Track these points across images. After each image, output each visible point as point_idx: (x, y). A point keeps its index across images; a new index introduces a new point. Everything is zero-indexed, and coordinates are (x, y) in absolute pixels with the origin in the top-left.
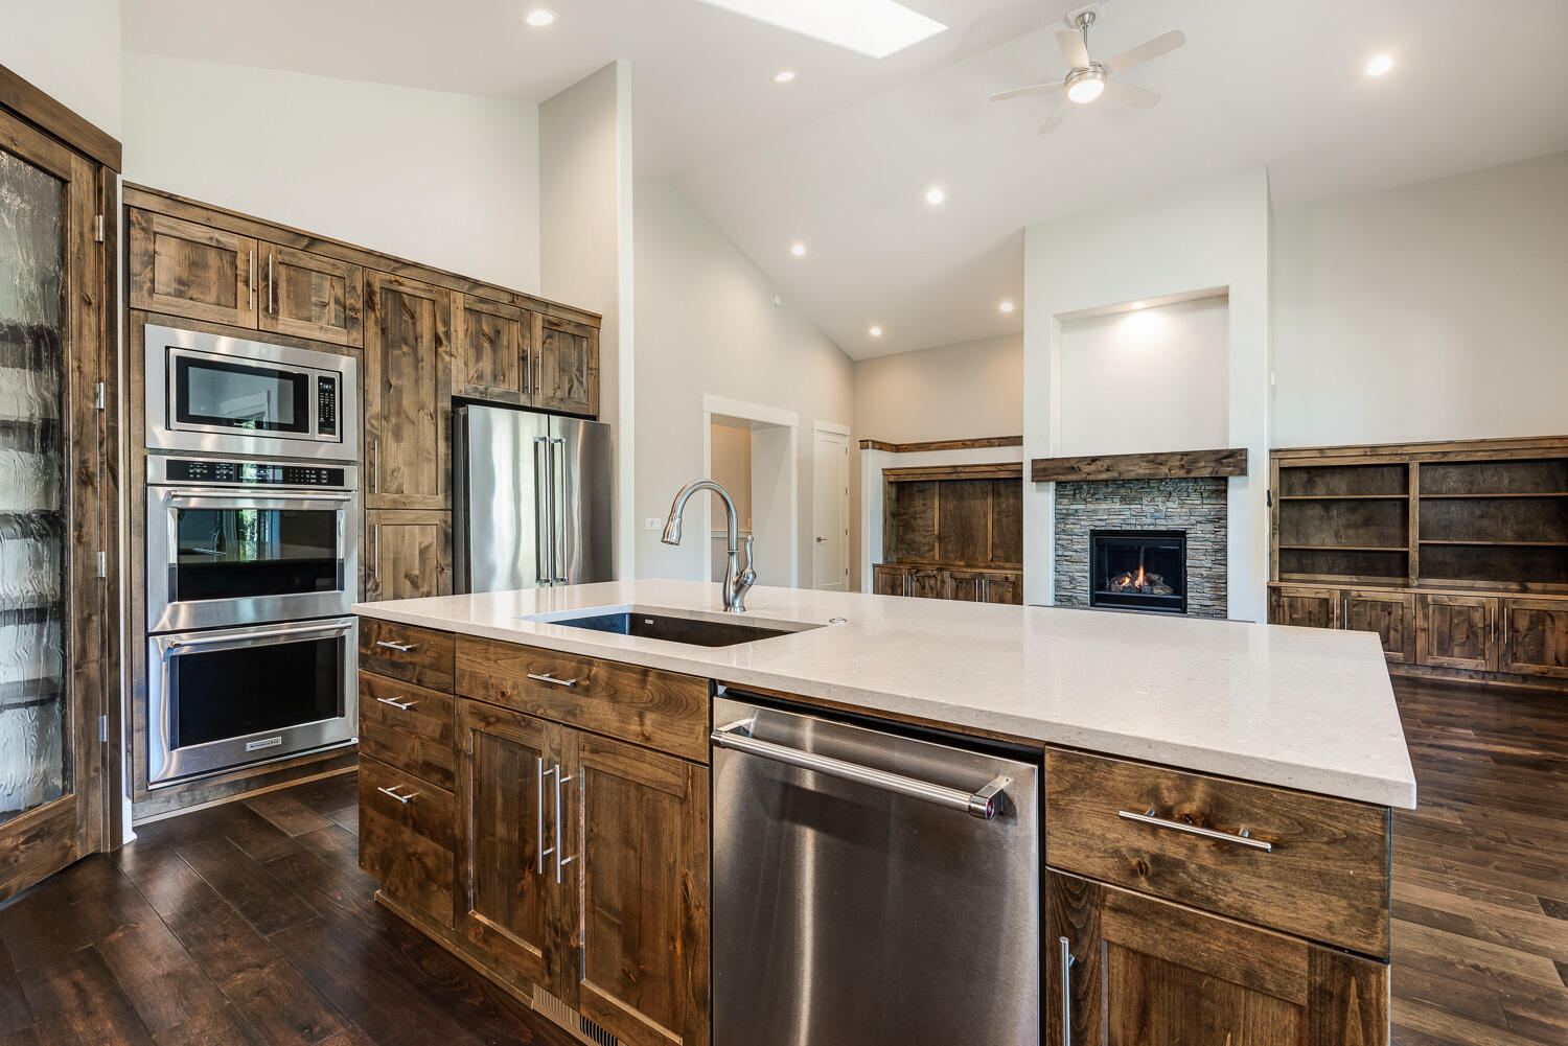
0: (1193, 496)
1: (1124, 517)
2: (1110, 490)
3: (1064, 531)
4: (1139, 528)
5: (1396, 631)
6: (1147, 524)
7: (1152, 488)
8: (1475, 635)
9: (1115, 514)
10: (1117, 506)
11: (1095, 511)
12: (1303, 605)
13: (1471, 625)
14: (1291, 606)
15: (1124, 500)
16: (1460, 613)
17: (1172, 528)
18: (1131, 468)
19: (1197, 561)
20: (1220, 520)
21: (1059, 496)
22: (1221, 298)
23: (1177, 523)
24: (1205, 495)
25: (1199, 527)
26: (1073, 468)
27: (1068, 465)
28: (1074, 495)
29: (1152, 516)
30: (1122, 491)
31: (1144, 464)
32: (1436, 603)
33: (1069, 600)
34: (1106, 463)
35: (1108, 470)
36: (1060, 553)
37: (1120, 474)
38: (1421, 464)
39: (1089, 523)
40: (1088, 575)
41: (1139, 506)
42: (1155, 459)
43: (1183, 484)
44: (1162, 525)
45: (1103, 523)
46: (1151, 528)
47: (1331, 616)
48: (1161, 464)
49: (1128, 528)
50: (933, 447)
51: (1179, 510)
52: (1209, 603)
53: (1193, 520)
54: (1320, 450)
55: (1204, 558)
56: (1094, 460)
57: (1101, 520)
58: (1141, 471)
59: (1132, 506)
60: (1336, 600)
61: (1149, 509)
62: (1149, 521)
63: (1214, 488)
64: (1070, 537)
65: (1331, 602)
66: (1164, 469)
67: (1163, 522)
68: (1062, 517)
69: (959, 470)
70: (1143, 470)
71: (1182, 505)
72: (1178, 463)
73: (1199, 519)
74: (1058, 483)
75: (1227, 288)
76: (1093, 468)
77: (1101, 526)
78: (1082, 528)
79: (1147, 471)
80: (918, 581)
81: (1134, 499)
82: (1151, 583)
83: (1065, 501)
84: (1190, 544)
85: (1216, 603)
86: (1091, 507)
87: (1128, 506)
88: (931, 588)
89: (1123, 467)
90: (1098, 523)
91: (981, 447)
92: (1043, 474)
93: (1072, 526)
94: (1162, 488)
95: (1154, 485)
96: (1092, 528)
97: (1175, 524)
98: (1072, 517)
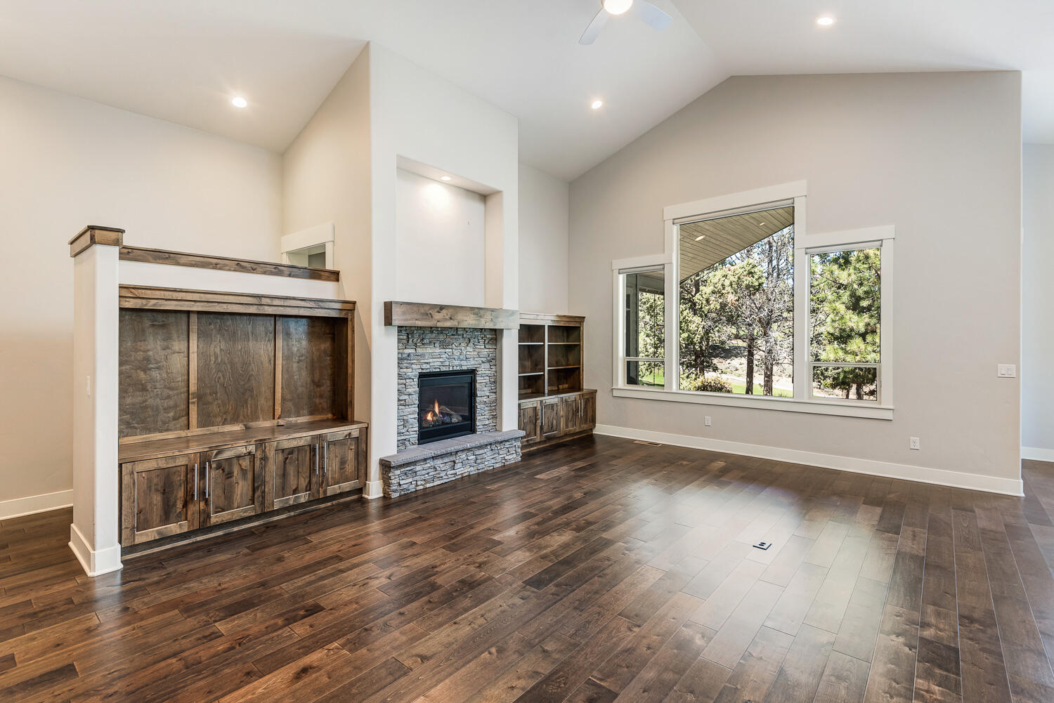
0: (481, 342)
1: (441, 360)
3: (403, 375)
4: (451, 369)
5: (555, 419)
6: (456, 365)
7: (459, 335)
8: (574, 415)
9: (436, 358)
10: (438, 350)
11: (422, 355)
13: (573, 411)
15: (442, 345)
16: (570, 404)
17: (469, 367)
18: (465, 319)
19: (482, 391)
20: (498, 360)
21: (400, 340)
22: (484, 197)
23: (472, 363)
24: (487, 342)
25: (483, 366)
29: (459, 358)
30: (441, 337)
32: (565, 401)
34: (450, 313)
35: (450, 319)
36: (400, 398)
37: (458, 322)
38: (548, 327)
39: (419, 367)
40: (417, 414)
41: (451, 350)
45: (428, 366)
46: (458, 368)
47: (537, 417)
48: (480, 317)
49: (444, 369)
50: (183, 259)
51: (473, 353)
52: (487, 422)
53: (480, 361)
55: (485, 389)
57: (427, 363)
59: (447, 350)
61: (457, 353)
62: (457, 363)
63: (490, 336)
64: (404, 381)
67: (464, 363)
68: (401, 362)
69: (264, 301)
71: (474, 349)
73: (483, 360)
74: (402, 328)
77: (427, 368)
78: (413, 372)
79: (474, 322)
80: (219, 467)
81: (448, 344)
83: (403, 345)
84: (478, 379)
85: (491, 421)
86: (420, 351)
87: (444, 350)
88: (244, 472)
90: (424, 366)
91: (264, 273)
93: (405, 370)
95: (459, 333)
96: (420, 371)
97: (466, 366)
98: (405, 361)
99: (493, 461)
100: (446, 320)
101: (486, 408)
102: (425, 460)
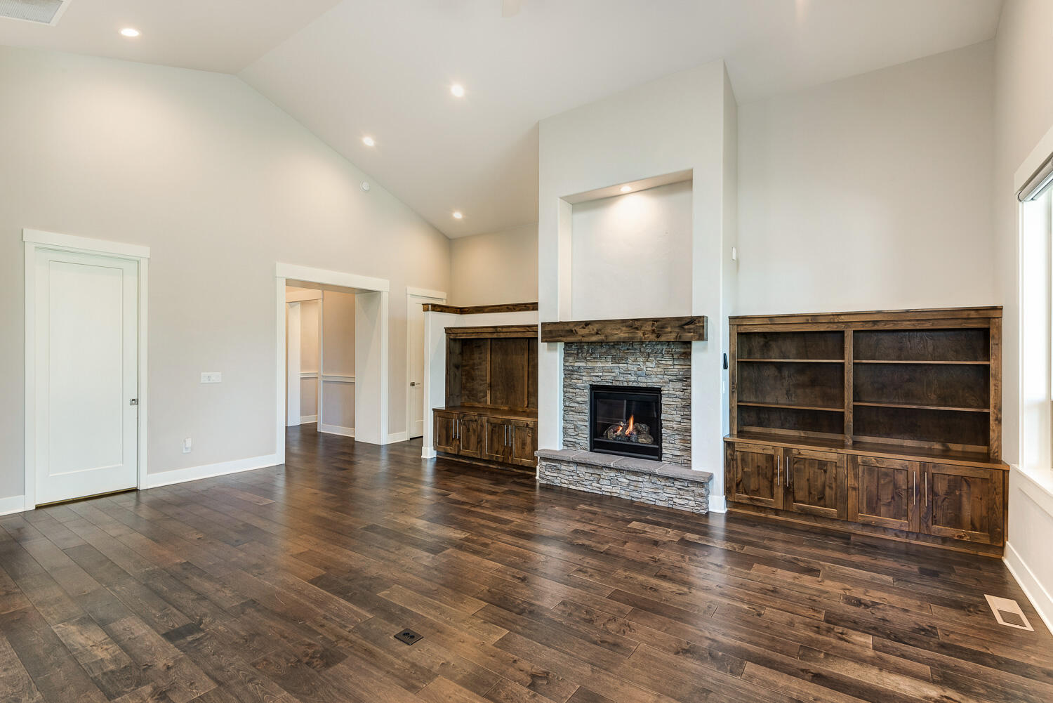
0: (667, 358)
1: (614, 374)
2: (604, 350)
3: (570, 385)
4: (625, 384)
5: (831, 488)
6: (631, 381)
7: (636, 349)
8: (899, 496)
9: (608, 371)
10: (609, 364)
11: (593, 369)
12: (752, 460)
13: (896, 487)
14: (743, 460)
15: (614, 359)
16: (886, 475)
17: (650, 385)
18: (615, 332)
19: (669, 415)
20: (686, 379)
21: (567, 354)
23: (654, 381)
24: (676, 356)
25: (671, 385)
26: (572, 331)
27: (567, 328)
28: (578, 354)
29: (635, 374)
30: (613, 351)
31: (624, 328)
32: (865, 464)
33: (574, 446)
34: (596, 327)
35: (597, 333)
36: (567, 404)
37: (606, 336)
38: (855, 332)
39: (589, 379)
40: (588, 424)
41: (625, 365)
42: (633, 324)
43: (659, 347)
44: (643, 382)
45: (599, 379)
46: (635, 384)
47: (775, 471)
48: (637, 329)
49: (618, 384)
51: (655, 369)
52: (678, 453)
53: (666, 378)
54: (770, 318)
55: (674, 412)
56: (587, 324)
57: (598, 376)
58: (622, 335)
59: (621, 365)
60: (779, 457)
61: (633, 368)
62: (632, 378)
63: (682, 350)
65: (775, 458)
66: (640, 334)
67: (643, 380)
68: (569, 373)
70: (623, 334)
71: (658, 365)
72: (650, 328)
73: (671, 378)
74: (566, 344)
75: (691, 171)
76: (585, 331)
77: (597, 381)
78: (584, 382)
80: (464, 424)
81: (622, 359)
82: (639, 432)
83: (571, 359)
84: (664, 400)
85: (683, 453)
86: (590, 364)
87: (617, 365)
88: (474, 431)
89: (608, 331)
90: (595, 379)
92: (550, 335)
93: (575, 381)
94: (642, 350)
95: (635, 347)
96: (591, 383)
97: (652, 382)
98: (576, 373)
101: (677, 436)
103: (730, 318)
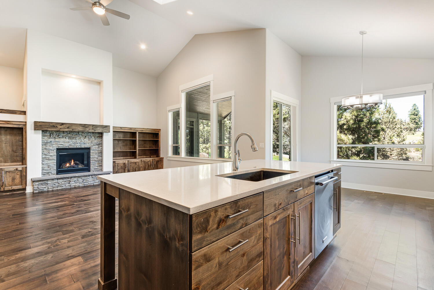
0: (93, 137)
1: (69, 144)
2: (65, 134)
3: (45, 149)
4: (75, 147)
5: (137, 168)
6: (78, 146)
8: (149, 166)
9: (66, 142)
10: (67, 140)
11: (59, 142)
12: (120, 165)
13: (149, 165)
14: (117, 166)
15: (70, 138)
16: (147, 163)
17: (86, 147)
18: (76, 128)
19: (94, 156)
20: (101, 145)
21: (43, 136)
22: (99, 83)
23: (87, 145)
24: (96, 137)
25: (94, 146)
26: (54, 126)
27: (51, 125)
28: (50, 136)
29: (80, 143)
30: (69, 135)
31: (81, 127)
32: (144, 161)
33: (48, 174)
34: (67, 126)
35: (68, 128)
36: (44, 157)
37: (73, 130)
38: (139, 132)
39: (57, 146)
40: (56, 164)
41: (75, 140)
42: (84, 126)
43: (90, 134)
44: (83, 146)
45: (62, 146)
46: (79, 147)
47: (126, 167)
48: (86, 127)
49: (71, 147)
51: (88, 142)
52: (97, 168)
53: (92, 144)
54: (121, 128)
55: (95, 155)
56: (63, 124)
58: (80, 129)
59: (72, 140)
61: (78, 141)
62: (79, 145)
63: (98, 135)
64: (48, 151)
65: (126, 163)
66: (87, 129)
67: (83, 145)
68: (44, 144)
71: (89, 140)
72: (92, 128)
73: (94, 144)
74: (43, 131)
75: (102, 81)
76: (62, 127)
77: (61, 147)
78: (54, 148)
79: (82, 129)
81: (74, 138)
82: (76, 164)
83: (46, 138)
84: (91, 151)
85: (99, 167)
86: (57, 140)
87: (71, 140)
89: (74, 127)
90: (60, 146)
92: (40, 127)
93: (49, 147)
94: (83, 135)
95: (79, 134)
96: (58, 147)
97: (87, 146)
98: (49, 144)
99: (93, 182)
100: (65, 128)
101: (96, 163)
102: (53, 179)
103: (113, 127)
